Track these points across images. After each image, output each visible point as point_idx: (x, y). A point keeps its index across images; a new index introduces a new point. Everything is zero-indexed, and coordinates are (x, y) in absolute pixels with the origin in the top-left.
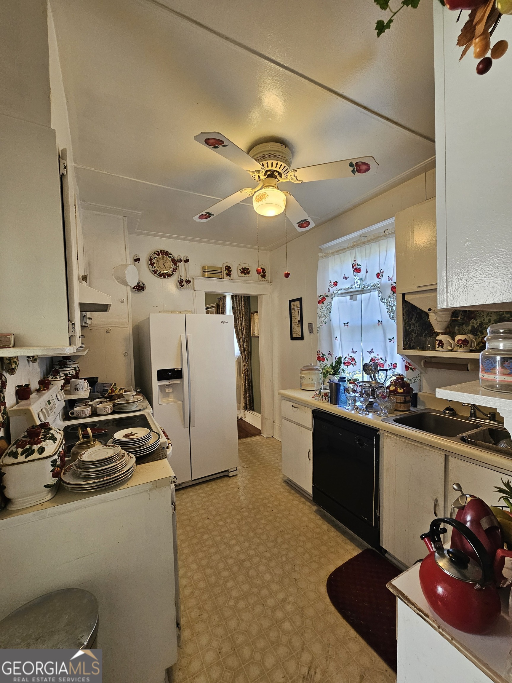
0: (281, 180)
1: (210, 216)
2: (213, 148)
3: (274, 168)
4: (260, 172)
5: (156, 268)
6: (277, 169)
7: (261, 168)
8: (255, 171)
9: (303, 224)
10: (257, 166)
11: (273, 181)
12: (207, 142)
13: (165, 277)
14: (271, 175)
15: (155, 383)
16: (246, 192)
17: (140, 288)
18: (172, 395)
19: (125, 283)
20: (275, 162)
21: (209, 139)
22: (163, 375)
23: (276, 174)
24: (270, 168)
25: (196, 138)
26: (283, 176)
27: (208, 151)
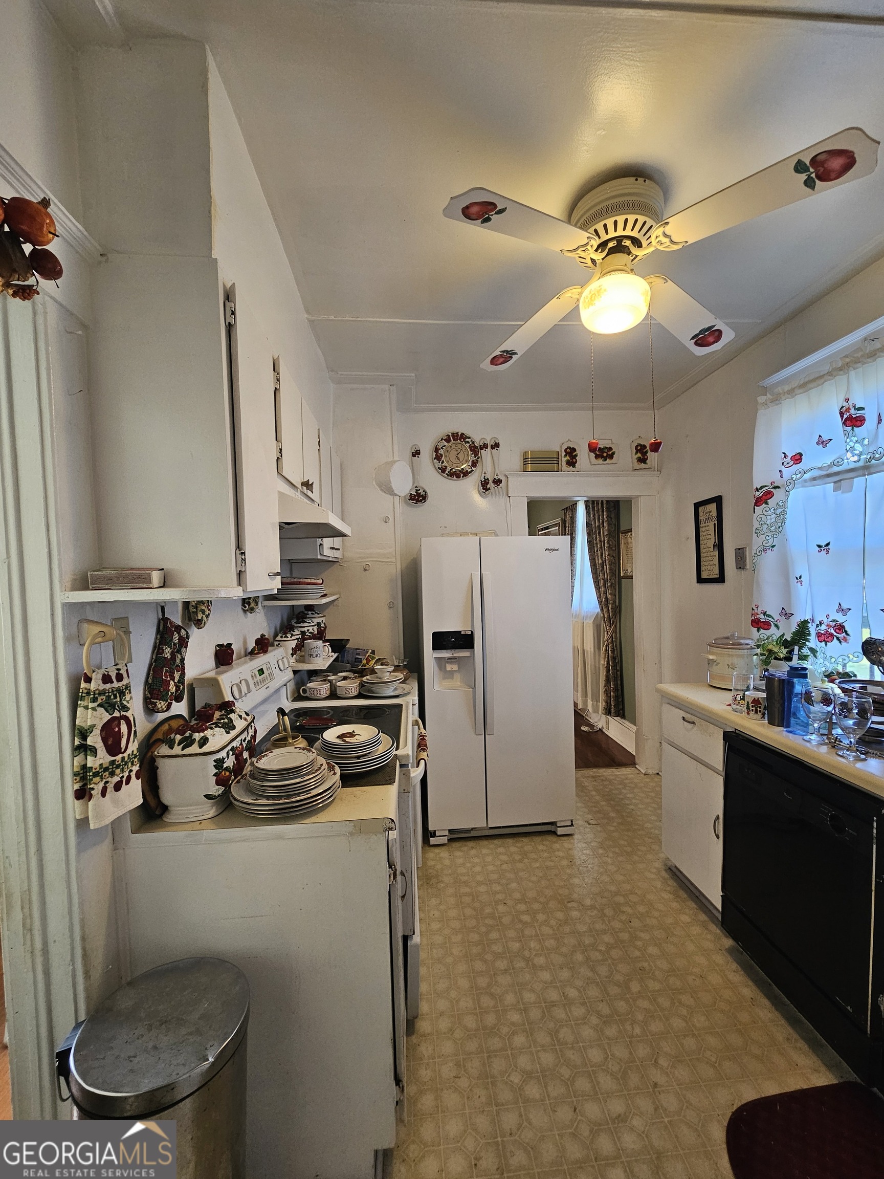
0: (640, 253)
1: (512, 357)
2: (482, 222)
3: (620, 232)
4: (589, 247)
5: (445, 464)
6: (628, 232)
7: (588, 238)
8: (577, 248)
9: (707, 337)
10: (581, 237)
11: (620, 258)
12: (467, 213)
13: (458, 477)
14: (618, 247)
15: (429, 654)
16: (570, 294)
17: (418, 497)
18: (457, 676)
19: (390, 491)
20: (621, 219)
21: (467, 207)
22: (442, 640)
23: (627, 243)
24: (612, 234)
25: (447, 212)
26: (644, 243)
27: (474, 231)
